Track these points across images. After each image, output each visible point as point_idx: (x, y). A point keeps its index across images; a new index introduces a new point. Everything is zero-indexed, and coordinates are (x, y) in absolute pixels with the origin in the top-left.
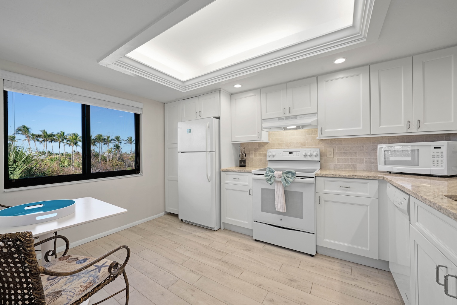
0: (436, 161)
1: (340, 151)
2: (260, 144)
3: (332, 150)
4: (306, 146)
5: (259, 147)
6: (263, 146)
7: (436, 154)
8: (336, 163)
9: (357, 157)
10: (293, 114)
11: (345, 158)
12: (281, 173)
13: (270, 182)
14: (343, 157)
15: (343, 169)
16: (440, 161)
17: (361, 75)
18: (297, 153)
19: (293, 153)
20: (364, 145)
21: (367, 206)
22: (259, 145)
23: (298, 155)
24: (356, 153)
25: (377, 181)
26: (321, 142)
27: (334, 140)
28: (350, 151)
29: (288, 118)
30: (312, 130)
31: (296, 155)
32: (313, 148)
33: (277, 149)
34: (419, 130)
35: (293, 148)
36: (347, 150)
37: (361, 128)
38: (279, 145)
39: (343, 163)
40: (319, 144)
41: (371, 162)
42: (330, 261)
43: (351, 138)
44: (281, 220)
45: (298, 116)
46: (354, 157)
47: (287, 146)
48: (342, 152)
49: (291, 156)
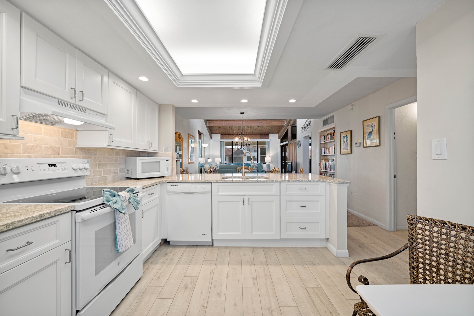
0: (167, 168)
1: (96, 162)
3: (89, 160)
4: (60, 155)
7: (167, 164)
8: (93, 177)
9: (107, 169)
10: (83, 104)
11: (99, 171)
14: (98, 170)
15: (98, 183)
18: (63, 165)
19: (55, 165)
20: (111, 156)
24: (106, 164)
26: (79, 150)
27: (90, 148)
28: (103, 162)
29: (74, 107)
31: (62, 169)
32: (70, 157)
34: (150, 149)
36: (100, 162)
37: (132, 142)
39: (98, 176)
40: (76, 152)
44: (119, 264)
45: (87, 111)
46: (105, 169)
47: (28, 153)
48: (96, 164)
49: (55, 171)
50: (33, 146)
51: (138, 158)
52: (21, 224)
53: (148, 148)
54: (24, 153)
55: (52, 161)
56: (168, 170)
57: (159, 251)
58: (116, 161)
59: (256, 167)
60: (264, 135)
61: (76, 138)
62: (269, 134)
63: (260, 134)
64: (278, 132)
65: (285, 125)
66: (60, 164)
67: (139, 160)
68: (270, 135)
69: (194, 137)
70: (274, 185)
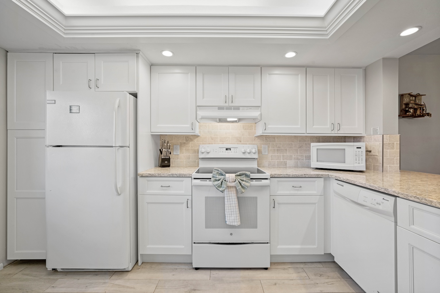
0: (358, 159)
1: (274, 148)
2: (188, 137)
3: (267, 146)
4: (242, 142)
5: (187, 141)
6: (192, 140)
7: (358, 153)
8: (271, 160)
9: (288, 154)
10: (235, 104)
11: (278, 155)
12: (233, 175)
13: (221, 189)
14: (276, 154)
15: (276, 166)
16: (360, 159)
17: (299, 75)
18: (235, 149)
19: (230, 149)
20: (293, 143)
21: (315, 204)
22: (186, 139)
23: (236, 152)
24: (286, 150)
26: (257, 139)
27: (268, 136)
28: (282, 148)
29: (229, 108)
30: (248, 124)
31: (234, 152)
32: (249, 144)
33: (209, 144)
34: (339, 132)
35: (228, 144)
36: (279, 147)
37: (299, 127)
38: (212, 139)
39: (276, 160)
40: (254, 140)
41: (298, 159)
43: (283, 136)
44: (231, 234)
45: (241, 108)
46: (285, 154)
47: (222, 142)
48: (275, 150)
49: (229, 153)
50: (225, 137)
53: (333, 132)
54: (220, 142)
55: (228, 146)
56: (360, 162)
58: (300, 147)
61: (255, 129)
66: (233, 149)
67: (315, 146)
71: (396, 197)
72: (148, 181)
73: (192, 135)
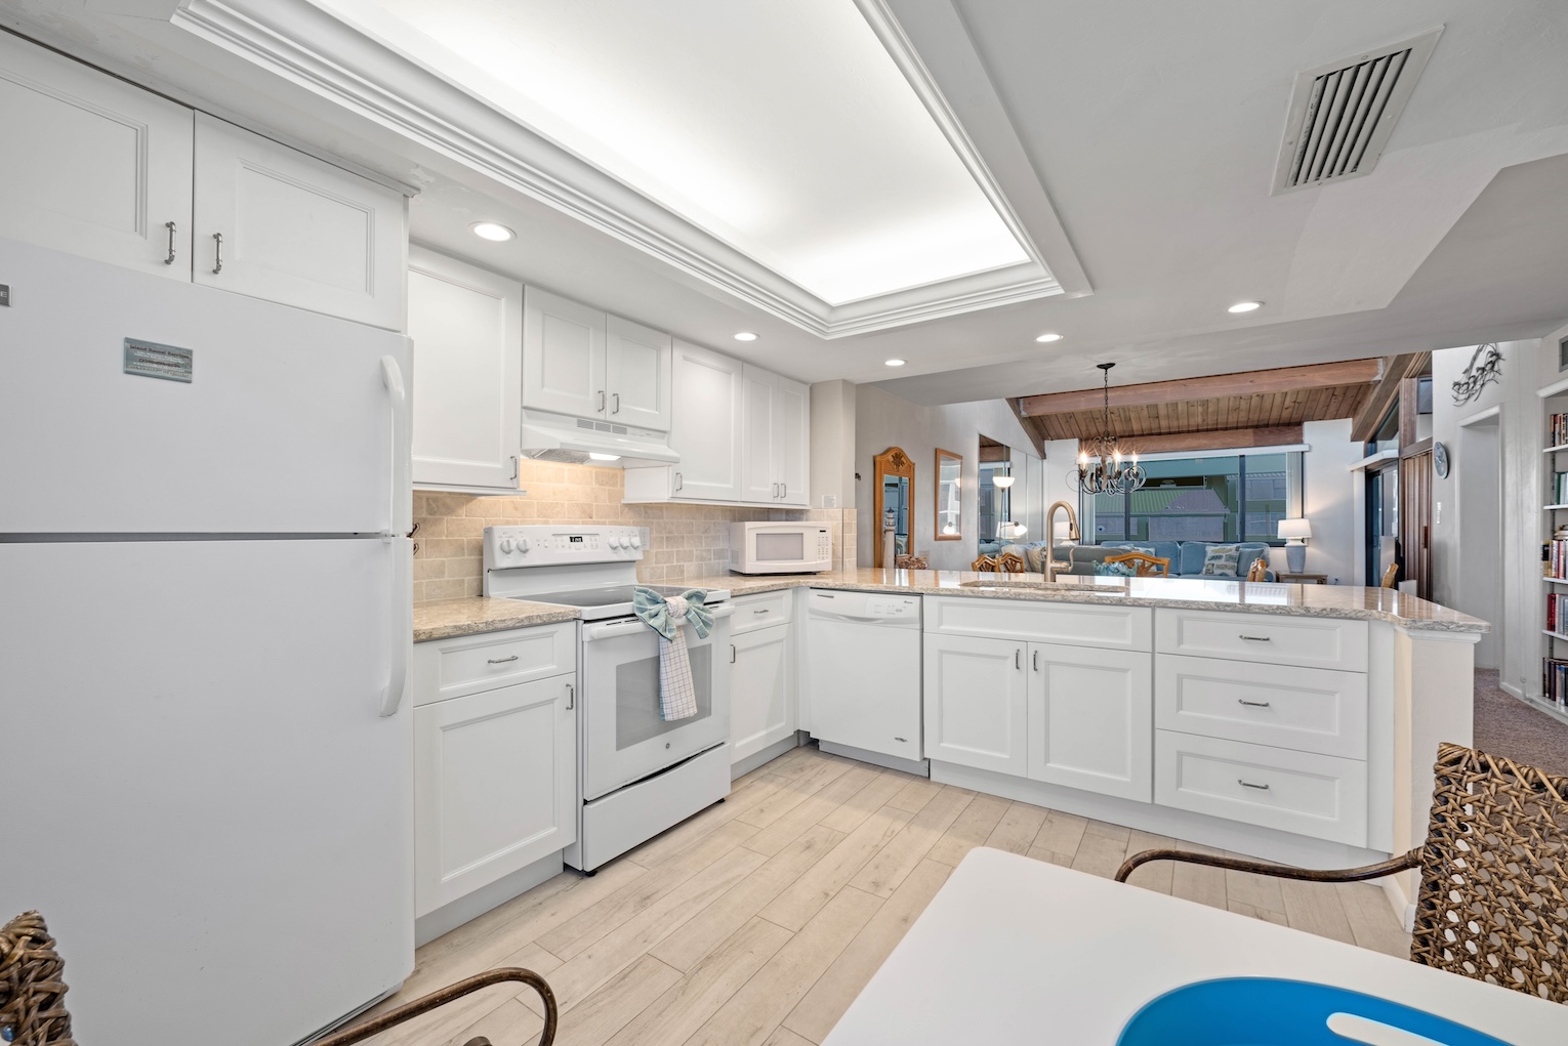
0: (821, 550)
2: (436, 500)
3: (648, 529)
4: (594, 519)
5: (432, 512)
6: (450, 511)
7: (821, 540)
9: (685, 548)
10: (620, 418)
11: (668, 552)
14: (665, 550)
16: (825, 550)
18: (593, 538)
19: (581, 539)
20: (694, 521)
21: (781, 641)
22: (429, 505)
23: (596, 545)
24: (683, 537)
25: (790, 591)
26: (627, 510)
28: (676, 534)
29: (603, 426)
32: (611, 523)
33: (507, 523)
34: (783, 501)
35: (559, 523)
36: (670, 532)
37: (730, 486)
38: (516, 509)
40: (622, 513)
41: (702, 559)
42: (747, 787)
44: (668, 746)
45: (629, 429)
46: (681, 549)
47: (544, 517)
48: (662, 538)
49: (579, 549)
51: (748, 525)
52: (502, 625)
53: (778, 500)
54: (538, 516)
55: (576, 530)
56: (825, 556)
57: (789, 759)
58: (706, 531)
59: (1230, 558)
60: (1273, 429)
61: (623, 485)
62: (1300, 424)
63: (1257, 427)
64: (1352, 412)
65: (1378, 378)
66: (588, 537)
67: (752, 528)
68: (1307, 425)
69: (960, 457)
70: (1128, 614)
71: (921, 595)
72: (444, 652)
73: (450, 493)
